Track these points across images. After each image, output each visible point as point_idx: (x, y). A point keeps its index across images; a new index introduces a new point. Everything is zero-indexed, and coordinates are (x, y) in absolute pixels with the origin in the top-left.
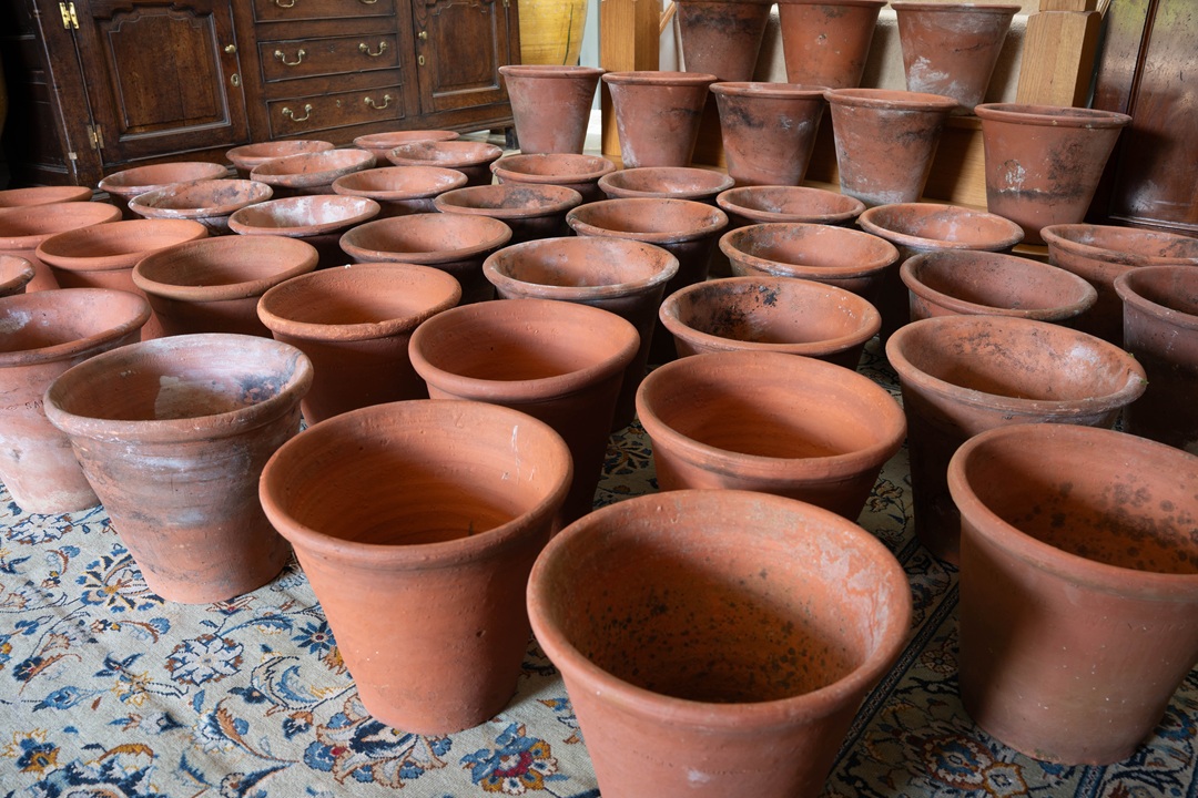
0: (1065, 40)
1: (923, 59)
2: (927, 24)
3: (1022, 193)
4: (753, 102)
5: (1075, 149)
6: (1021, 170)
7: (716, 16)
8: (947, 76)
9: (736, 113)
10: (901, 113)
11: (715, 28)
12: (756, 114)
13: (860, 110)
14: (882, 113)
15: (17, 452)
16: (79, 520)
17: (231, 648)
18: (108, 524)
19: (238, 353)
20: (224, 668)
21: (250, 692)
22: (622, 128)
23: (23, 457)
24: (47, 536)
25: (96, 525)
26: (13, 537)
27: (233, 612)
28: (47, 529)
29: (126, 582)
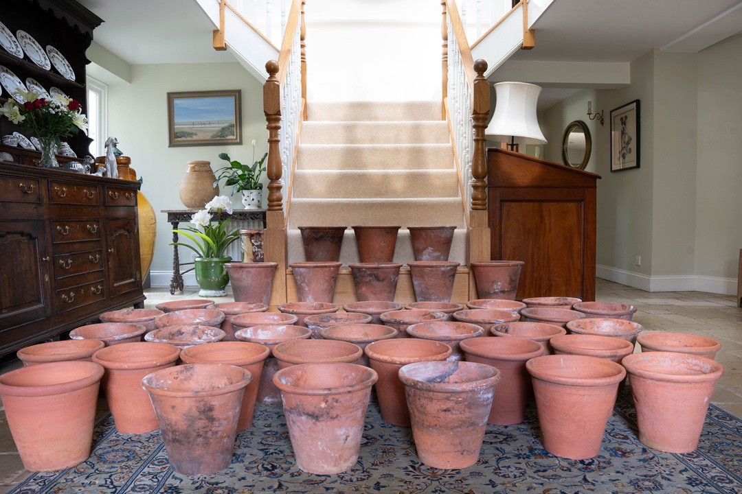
0: (484, 237)
1: (430, 248)
2: (432, 234)
3: (501, 292)
4: (380, 270)
5: (515, 274)
6: (499, 283)
7: (330, 236)
8: (440, 254)
9: (372, 276)
10: (449, 268)
12: (381, 275)
13: (434, 269)
14: (443, 269)
15: (347, 437)
16: (363, 468)
17: (509, 467)
18: (377, 465)
19: (424, 370)
20: (520, 471)
21: (539, 471)
22: (307, 289)
23: (349, 439)
24: (365, 476)
25: (374, 467)
26: (351, 481)
27: (487, 462)
28: (359, 474)
29: (433, 472)
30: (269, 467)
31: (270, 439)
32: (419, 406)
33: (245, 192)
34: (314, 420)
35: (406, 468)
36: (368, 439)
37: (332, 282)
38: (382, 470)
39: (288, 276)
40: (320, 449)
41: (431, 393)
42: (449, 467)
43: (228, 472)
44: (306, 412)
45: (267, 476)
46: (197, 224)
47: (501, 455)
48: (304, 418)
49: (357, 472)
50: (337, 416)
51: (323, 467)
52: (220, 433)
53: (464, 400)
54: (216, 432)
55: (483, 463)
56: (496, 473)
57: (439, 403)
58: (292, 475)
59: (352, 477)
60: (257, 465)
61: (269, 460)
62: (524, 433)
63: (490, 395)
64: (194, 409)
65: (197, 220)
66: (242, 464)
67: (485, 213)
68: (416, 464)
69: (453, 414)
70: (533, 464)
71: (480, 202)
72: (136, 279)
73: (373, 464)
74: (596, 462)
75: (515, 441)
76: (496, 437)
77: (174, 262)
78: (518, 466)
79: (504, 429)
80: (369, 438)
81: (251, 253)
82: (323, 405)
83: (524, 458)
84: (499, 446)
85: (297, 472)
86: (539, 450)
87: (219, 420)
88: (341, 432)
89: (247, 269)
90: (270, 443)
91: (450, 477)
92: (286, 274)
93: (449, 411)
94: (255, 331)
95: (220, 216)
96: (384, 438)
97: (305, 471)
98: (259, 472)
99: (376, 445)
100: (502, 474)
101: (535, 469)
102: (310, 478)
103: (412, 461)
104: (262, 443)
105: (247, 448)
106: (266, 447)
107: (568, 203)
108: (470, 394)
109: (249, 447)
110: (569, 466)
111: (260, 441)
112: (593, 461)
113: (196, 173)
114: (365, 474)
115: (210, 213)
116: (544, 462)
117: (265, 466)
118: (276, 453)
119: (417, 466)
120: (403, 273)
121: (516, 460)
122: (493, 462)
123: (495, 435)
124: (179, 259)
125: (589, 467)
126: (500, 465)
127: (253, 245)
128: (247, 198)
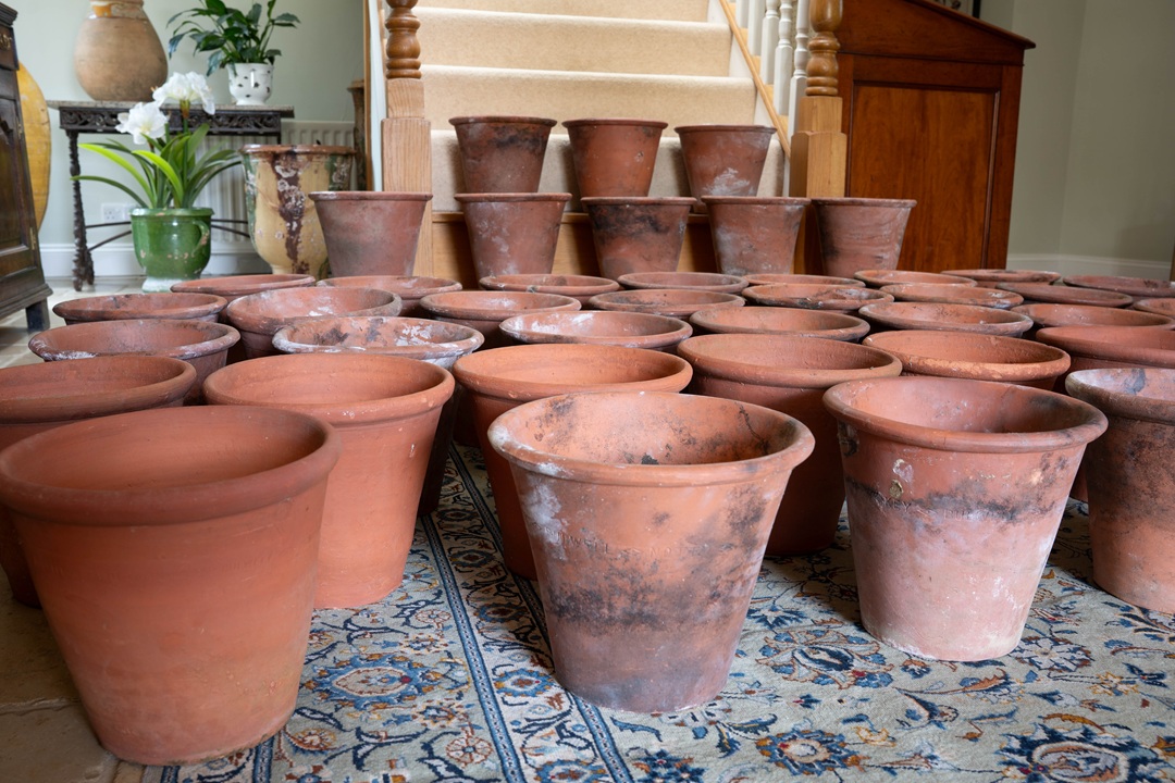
0: (835, 152)
1: (731, 170)
2: (739, 141)
4: (663, 209)
8: (748, 183)
9: (644, 221)
10: (798, 207)
11: (528, 148)
12: (664, 219)
18: (1056, 622)
22: (504, 249)
24: (1072, 651)
28: (1057, 651)
30: (827, 658)
33: (239, 67)
34: (1003, 521)
35: (1127, 623)
40: (996, 594)
44: (987, 500)
45: (857, 684)
46: (136, 133)
48: (975, 516)
49: (1044, 645)
50: (1052, 506)
58: (913, 673)
59: (1053, 659)
60: (787, 657)
61: (800, 639)
65: (135, 125)
66: (749, 661)
67: (839, 101)
68: (1127, 610)
73: (1047, 621)
77: (78, 222)
81: (275, 194)
82: (1036, 478)
85: (914, 663)
88: (1045, 547)
89: (375, 204)
95: (183, 118)
98: (822, 677)
107: (971, 95)
113: (113, 22)
114: (1066, 646)
115: (165, 110)
117: (814, 657)
118: (786, 618)
119: (1140, 615)
124: (85, 214)
127: (279, 177)
128: (243, 82)
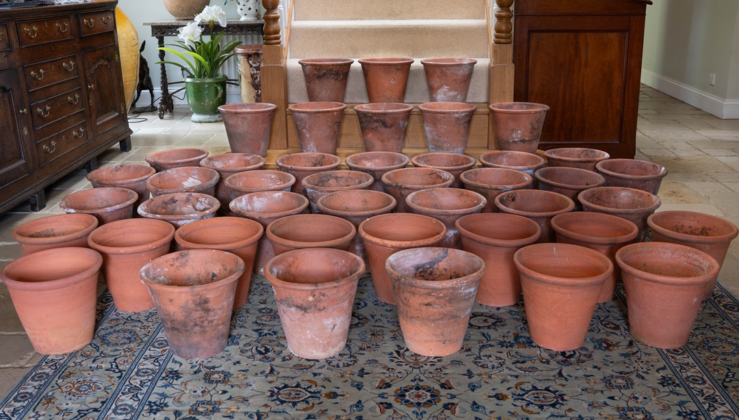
0: (508, 75)
1: (445, 87)
2: (448, 72)
3: (521, 141)
4: (388, 116)
5: (538, 122)
6: (519, 132)
7: (334, 74)
8: (456, 93)
9: (378, 122)
10: (463, 114)
12: (389, 121)
13: (446, 115)
14: (456, 115)
15: (334, 326)
16: (351, 353)
17: (490, 356)
18: (364, 349)
19: (413, 257)
20: (500, 361)
21: (518, 362)
22: (308, 135)
23: (336, 327)
24: (351, 361)
25: (361, 352)
26: (338, 366)
27: (470, 350)
28: (346, 360)
29: (416, 359)
30: (262, 350)
31: (264, 318)
32: (403, 298)
33: (241, 1)
34: (303, 312)
35: (391, 354)
36: (359, 319)
37: (336, 127)
38: (368, 355)
39: (288, 117)
40: (309, 337)
41: (414, 288)
42: (432, 354)
43: (224, 355)
44: (295, 304)
45: (260, 360)
46: (186, 39)
47: (485, 342)
48: (293, 309)
49: (345, 357)
50: (324, 308)
51: (312, 353)
52: (215, 322)
53: (445, 296)
54: (212, 321)
55: (466, 351)
56: (475, 363)
57: (421, 298)
58: (284, 359)
59: (340, 363)
60: (251, 347)
61: (263, 342)
62: (515, 316)
63: (472, 290)
64: (191, 302)
65: (185, 35)
66: (237, 347)
67: (510, 47)
68: (401, 349)
69: (434, 308)
70: (514, 354)
71: (504, 35)
72: (120, 112)
73: (360, 349)
74: (577, 354)
75: (503, 326)
76: (485, 321)
77: (162, 82)
78: (499, 355)
79: (496, 311)
80: (361, 317)
81: (249, 75)
82: (311, 299)
83: (507, 347)
84: (485, 331)
85: (289, 356)
86: (524, 337)
87: (214, 310)
88: (328, 322)
89: (243, 116)
90: (264, 323)
91: (431, 365)
92: (286, 115)
93: (431, 305)
94: (250, 201)
95: (211, 29)
96: (376, 318)
97: (295, 355)
98: (253, 356)
99: (367, 327)
100: (481, 364)
101: (514, 359)
102: (300, 363)
103: (398, 346)
104: (256, 323)
105: (242, 329)
106: (260, 328)
108: (451, 291)
109: (245, 327)
110: (549, 358)
111: (255, 320)
112: (575, 353)
114: (352, 359)
115: (201, 25)
116: (525, 351)
117: (259, 349)
118: (269, 334)
119: (402, 351)
120: (415, 113)
121: (499, 348)
122: (475, 351)
123: (485, 318)
124: (167, 77)
125: (569, 360)
126: (482, 354)
127: (251, 66)
128: (243, 7)
